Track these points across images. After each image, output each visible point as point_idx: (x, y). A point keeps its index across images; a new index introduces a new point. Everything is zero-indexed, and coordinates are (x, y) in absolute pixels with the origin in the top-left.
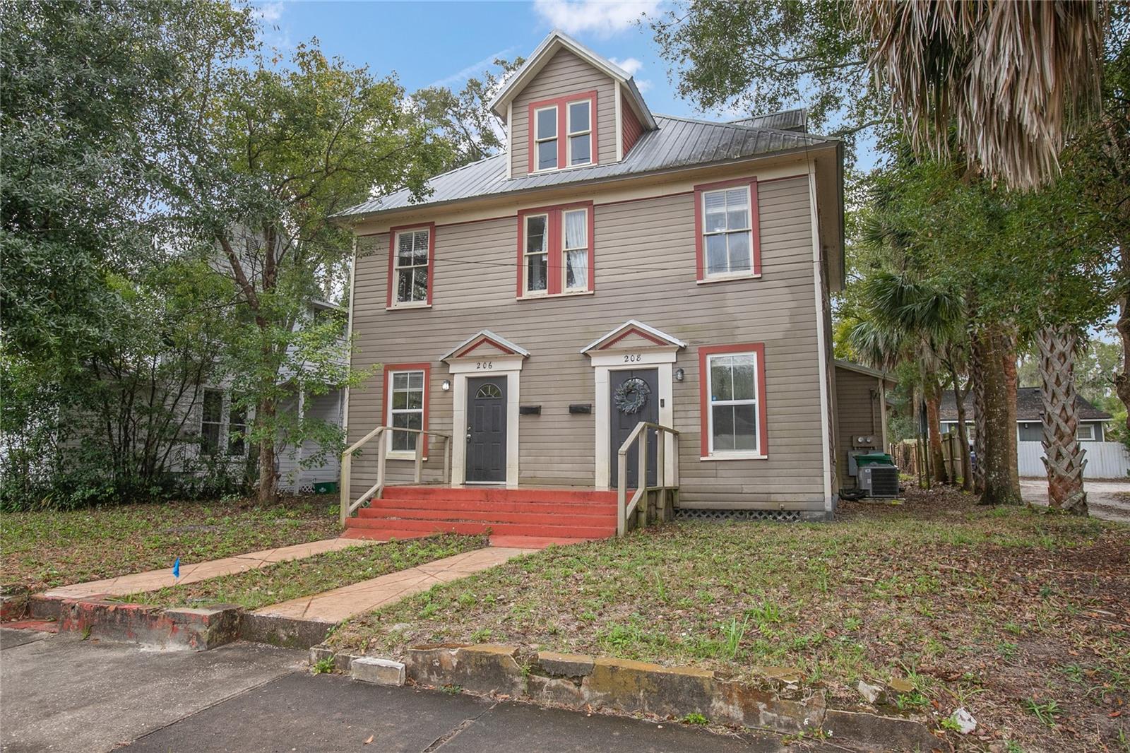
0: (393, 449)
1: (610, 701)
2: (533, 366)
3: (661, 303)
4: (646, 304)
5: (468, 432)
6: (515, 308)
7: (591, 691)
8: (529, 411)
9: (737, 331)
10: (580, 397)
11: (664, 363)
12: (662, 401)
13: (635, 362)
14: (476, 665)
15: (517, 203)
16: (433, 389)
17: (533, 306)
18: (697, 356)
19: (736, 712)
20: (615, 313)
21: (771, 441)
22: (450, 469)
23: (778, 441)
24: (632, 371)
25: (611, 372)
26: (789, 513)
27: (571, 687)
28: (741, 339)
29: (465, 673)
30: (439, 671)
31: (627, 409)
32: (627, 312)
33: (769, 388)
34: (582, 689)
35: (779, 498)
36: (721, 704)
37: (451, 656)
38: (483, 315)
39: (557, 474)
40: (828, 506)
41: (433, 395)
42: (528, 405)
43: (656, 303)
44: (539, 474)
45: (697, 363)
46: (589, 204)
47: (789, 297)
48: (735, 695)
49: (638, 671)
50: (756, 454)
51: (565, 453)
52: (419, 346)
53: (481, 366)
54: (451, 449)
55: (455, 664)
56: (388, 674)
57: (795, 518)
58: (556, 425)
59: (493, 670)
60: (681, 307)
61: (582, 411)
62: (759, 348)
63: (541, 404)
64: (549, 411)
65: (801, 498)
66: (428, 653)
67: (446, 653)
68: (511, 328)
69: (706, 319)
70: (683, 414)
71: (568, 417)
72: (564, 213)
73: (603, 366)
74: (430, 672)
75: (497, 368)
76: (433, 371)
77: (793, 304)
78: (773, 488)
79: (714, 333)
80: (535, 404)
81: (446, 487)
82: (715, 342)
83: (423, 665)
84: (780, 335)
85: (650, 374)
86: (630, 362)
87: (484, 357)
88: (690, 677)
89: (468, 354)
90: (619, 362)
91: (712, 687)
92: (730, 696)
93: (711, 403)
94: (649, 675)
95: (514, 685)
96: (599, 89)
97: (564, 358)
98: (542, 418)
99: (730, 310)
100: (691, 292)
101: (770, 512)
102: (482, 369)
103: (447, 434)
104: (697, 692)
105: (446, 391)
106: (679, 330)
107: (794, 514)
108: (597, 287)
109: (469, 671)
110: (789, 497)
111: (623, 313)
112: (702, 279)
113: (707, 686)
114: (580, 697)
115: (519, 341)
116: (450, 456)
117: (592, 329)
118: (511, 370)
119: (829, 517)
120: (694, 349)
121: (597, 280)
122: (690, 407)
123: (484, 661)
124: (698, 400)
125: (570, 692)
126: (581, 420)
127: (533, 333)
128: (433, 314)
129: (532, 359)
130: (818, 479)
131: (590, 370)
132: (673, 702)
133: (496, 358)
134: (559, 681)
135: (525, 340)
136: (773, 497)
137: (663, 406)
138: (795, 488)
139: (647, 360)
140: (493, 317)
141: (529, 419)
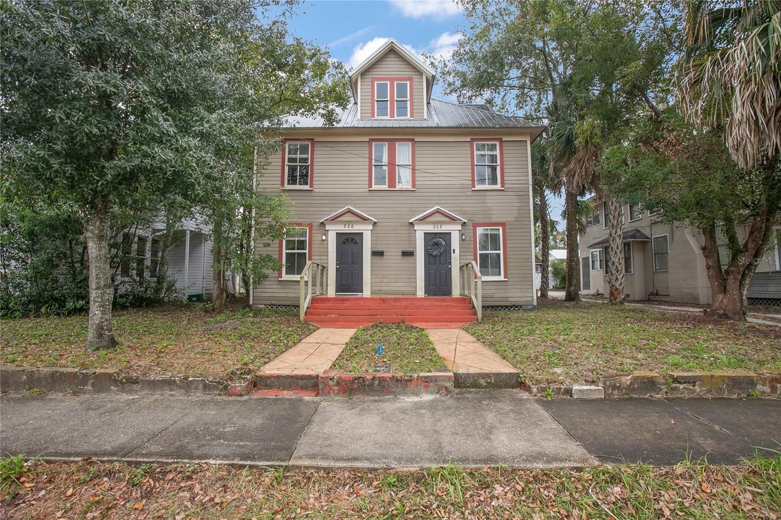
0: (286, 274)
1: (709, 391)
2: (378, 228)
3: (453, 198)
4: (445, 198)
5: (337, 264)
6: (367, 194)
7: (700, 388)
8: (377, 254)
9: (492, 216)
10: (407, 246)
11: (455, 230)
12: (454, 250)
13: (439, 229)
14: (641, 382)
15: (369, 134)
16: (313, 239)
17: (378, 194)
18: (471, 227)
19: (767, 389)
20: (427, 202)
21: (508, 272)
22: (327, 286)
23: (512, 272)
24: (436, 233)
25: (425, 233)
26: (516, 307)
27: (691, 387)
28: (494, 220)
29: (634, 387)
30: (619, 388)
31: (434, 254)
32: (434, 202)
33: (508, 245)
34: (696, 387)
35: (512, 299)
36: (761, 386)
37: (627, 380)
38: (346, 197)
39: (394, 289)
40: (535, 303)
41: (313, 242)
42: (376, 250)
43: (451, 198)
44: (383, 288)
45: (472, 231)
46: (412, 140)
47: (517, 201)
48: (767, 382)
49: (724, 376)
50: (501, 278)
51: (398, 277)
52: (304, 213)
53: (347, 226)
54: (327, 274)
55: (628, 384)
56: (597, 393)
57: (519, 309)
58: (394, 261)
59: (650, 384)
60: (463, 201)
61: (409, 254)
62: (503, 225)
63: (384, 249)
64: (389, 254)
65: (522, 299)
66: (613, 380)
67: (623, 379)
68: (365, 205)
69: (476, 209)
70: (464, 257)
71: (400, 257)
72: (397, 143)
73: (420, 231)
74: (614, 389)
75: (357, 228)
76: (313, 228)
77: (518, 205)
78: (509, 295)
79: (480, 216)
80: (380, 250)
81: (324, 296)
82: (481, 221)
83: (609, 386)
84: (513, 219)
85: (447, 236)
86: (436, 229)
87: (349, 221)
88: (748, 377)
89: (338, 219)
90: (430, 228)
91: (757, 380)
92: (765, 382)
93: (479, 252)
94: (729, 377)
95: (661, 390)
96: (414, 77)
97: (398, 224)
98: (385, 257)
99: (488, 205)
100: (469, 194)
101: (507, 307)
102: (347, 228)
103: (325, 265)
104: (751, 382)
105: (323, 240)
106: (463, 213)
107: (519, 307)
108: (417, 186)
109: (636, 386)
110: (516, 299)
111: (431, 202)
112: (475, 187)
113: (755, 379)
114: (695, 391)
115: (370, 213)
116: (327, 278)
117: (414, 209)
118: (366, 230)
119: (534, 308)
120: (470, 224)
121: (417, 183)
122: (467, 254)
123: (646, 380)
124: (473, 250)
125: (690, 389)
126: (408, 259)
127: (379, 209)
128: (313, 194)
129: (378, 224)
130: (530, 290)
131: (413, 231)
132: (738, 388)
133: (356, 222)
134: (685, 385)
135: (374, 213)
136: (510, 299)
137: (454, 252)
138: (519, 295)
139: (445, 228)
140: (353, 198)
141: (377, 259)
